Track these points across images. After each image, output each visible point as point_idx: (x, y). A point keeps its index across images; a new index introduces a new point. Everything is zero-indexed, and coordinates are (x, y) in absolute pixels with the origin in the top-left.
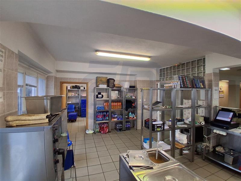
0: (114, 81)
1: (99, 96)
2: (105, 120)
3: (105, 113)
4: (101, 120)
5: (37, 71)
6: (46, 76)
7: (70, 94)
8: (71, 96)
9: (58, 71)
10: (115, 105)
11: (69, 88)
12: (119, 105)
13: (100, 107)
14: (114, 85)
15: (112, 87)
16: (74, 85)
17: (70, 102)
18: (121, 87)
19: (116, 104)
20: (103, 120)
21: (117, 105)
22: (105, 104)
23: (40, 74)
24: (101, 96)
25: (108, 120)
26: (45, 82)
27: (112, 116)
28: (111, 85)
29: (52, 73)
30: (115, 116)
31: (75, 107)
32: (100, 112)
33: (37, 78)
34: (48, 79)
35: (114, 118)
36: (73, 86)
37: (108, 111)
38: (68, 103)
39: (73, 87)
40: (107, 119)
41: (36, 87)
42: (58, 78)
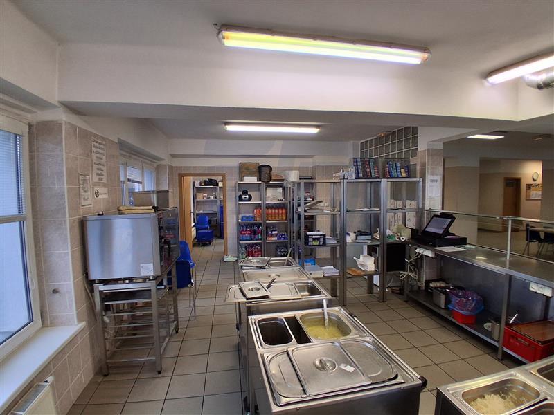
0: (271, 169)
1: (244, 197)
2: (256, 240)
3: (256, 228)
4: (248, 238)
5: (141, 159)
6: (155, 165)
7: (201, 197)
8: (202, 199)
9: (173, 156)
10: (275, 214)
11: (197, 185)
12: (282, 213)
13: (247, 217)
14: (271, 177)
15: (266, 180)
16: (206, 178)
17: (201, 212)
18: (283, 180)
19: (277, 211)
20: (252, 240)
21: (278, 213)
22: (255, 211)
23: (147, 163)
24: (247, 196)
25: (261, 240)
26: (153, 175)
27: (267, 233)
28: (265, 177)
29: (164, 160)
30: (274, 233)
31: (210, 221)
32: (247, 226)
33: (142, 169)
34: (158, 169)
35: (272, 236)
36: (205, 181)
37: (261, 224)
38: (197, 212)
39: (206, 183)
40: (260, 237)
41: (141, 183)
42: (175, 167)
